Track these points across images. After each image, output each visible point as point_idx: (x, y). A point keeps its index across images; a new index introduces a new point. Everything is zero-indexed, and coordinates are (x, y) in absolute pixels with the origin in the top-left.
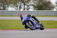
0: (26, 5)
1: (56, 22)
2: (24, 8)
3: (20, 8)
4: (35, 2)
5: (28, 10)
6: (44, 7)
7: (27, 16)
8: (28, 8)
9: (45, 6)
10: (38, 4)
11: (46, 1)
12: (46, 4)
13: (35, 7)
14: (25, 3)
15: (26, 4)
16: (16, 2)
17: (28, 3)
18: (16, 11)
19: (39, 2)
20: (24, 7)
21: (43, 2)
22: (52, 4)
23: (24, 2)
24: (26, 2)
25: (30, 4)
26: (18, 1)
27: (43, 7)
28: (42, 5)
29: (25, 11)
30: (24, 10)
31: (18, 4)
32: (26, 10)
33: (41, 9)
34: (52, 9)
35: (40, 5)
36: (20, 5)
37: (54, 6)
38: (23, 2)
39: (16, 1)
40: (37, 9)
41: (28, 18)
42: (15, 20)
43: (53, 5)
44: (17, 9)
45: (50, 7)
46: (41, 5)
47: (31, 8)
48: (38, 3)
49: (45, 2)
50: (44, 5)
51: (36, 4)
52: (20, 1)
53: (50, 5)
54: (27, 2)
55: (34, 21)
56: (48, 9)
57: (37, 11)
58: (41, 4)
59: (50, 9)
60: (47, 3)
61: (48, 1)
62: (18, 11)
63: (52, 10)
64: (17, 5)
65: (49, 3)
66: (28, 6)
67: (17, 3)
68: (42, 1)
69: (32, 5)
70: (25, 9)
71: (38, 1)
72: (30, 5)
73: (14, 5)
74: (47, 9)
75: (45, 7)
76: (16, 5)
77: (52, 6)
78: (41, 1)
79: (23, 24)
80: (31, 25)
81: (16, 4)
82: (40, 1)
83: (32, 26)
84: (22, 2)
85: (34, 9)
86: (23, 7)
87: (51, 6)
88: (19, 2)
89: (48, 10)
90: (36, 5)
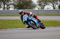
5: (8, 9)
6: (25, 6)
10: (18, 3)
12: (27, 3)
13: (15, 6)
22: (33, 3)
25: (10, 3)
28: (23, 4)
30: (4, 9)
34: (33, 8)
37: (35, 5)
40: (18, 8)
47: (11, 7)
49: (26, 1)
50: (25, 4)
53: (31, 4)
54: (7, 1)
56: (29, 8)
57: (18, 10)
58: (21, 3)
59: (31, 8)
63: (33, 9)
66: (8, 5)
69: (12, 4)
74: (28, 8)
75: (26, 6)
77: (33, 5)
87: (32, 5)
89: (29, 9)
90: (16, 4)
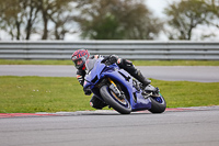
0: (53, 20)
1: (166, 84)
2: (46, 31)
3: (29, 30)
4: (88, 6)
5: (58, 38)
6: (121, 28)
7: (103, 62)
8: (60, 30)
9: (126, 24)
10: (96, 14)
11: (129, 4)
12: (129, 15)
13: (87, 28)
14: (49, 12)
15: (50, 16)
16: (12, 8)
17: (60, 12)
18: (15, 41)
19: (103, 6)
20: (46, 25)
21: (116, 8)
22: (151, 17)
23: (45, 6)
24: (50, 7)
25: (66, 14)
26: (21, 5)
27: (115, 27)
28: (113, 17)
29: (48, 41)
30: (45, 37)
31: (19, 15)
32: (51, 39)
33: (110, 35)
34: (151, 35)
35: (104, 18)
36: (29, 21)
37: (158, 23)
38: (40, 8)
39: (14, 5)
40: (95, 34)
41: (105, 69)
42: (8, 77)
43: (155, 20)
44: (19, 33)
45: (145, 27)
46: (108, 19)
47: (72, 30)
48: (98, 11)
49: (126, 7)
50: (122, 21)
51: (92, 14)
52: (29, 2)
53: (142, 20)
54: (55, 9)
55: (128, 79)
56: (137, 34)
57: (94, 41)
58: (108, 14)
59: (144, 34)
60: (134, 11)
61: (137, 5)
62: (21, 41)
63: (152, 39)
64: (19, 20)
65: (142, 10)
66: (59, 24)
67: (19, 11)
68: (114, 4)
69: (76, 19)
70: (49, 34)
71: (97, 4)
72: (69, 19)
73: (5, 19)
74: (132, 34)
75: (127, 28)
76: (12, 19)
77: (152, 23)
78: (111, 6)
79: (88, 93)
80: (117, 95)
81: (14, 14)
82: (107, 4)
83: (121, 98)
84: (35, 10)
85: (84, 36)
86: (39, 25)
87: (147, 25)
88: (25, 7)
89: (136, 39)
90: (90, 18)
